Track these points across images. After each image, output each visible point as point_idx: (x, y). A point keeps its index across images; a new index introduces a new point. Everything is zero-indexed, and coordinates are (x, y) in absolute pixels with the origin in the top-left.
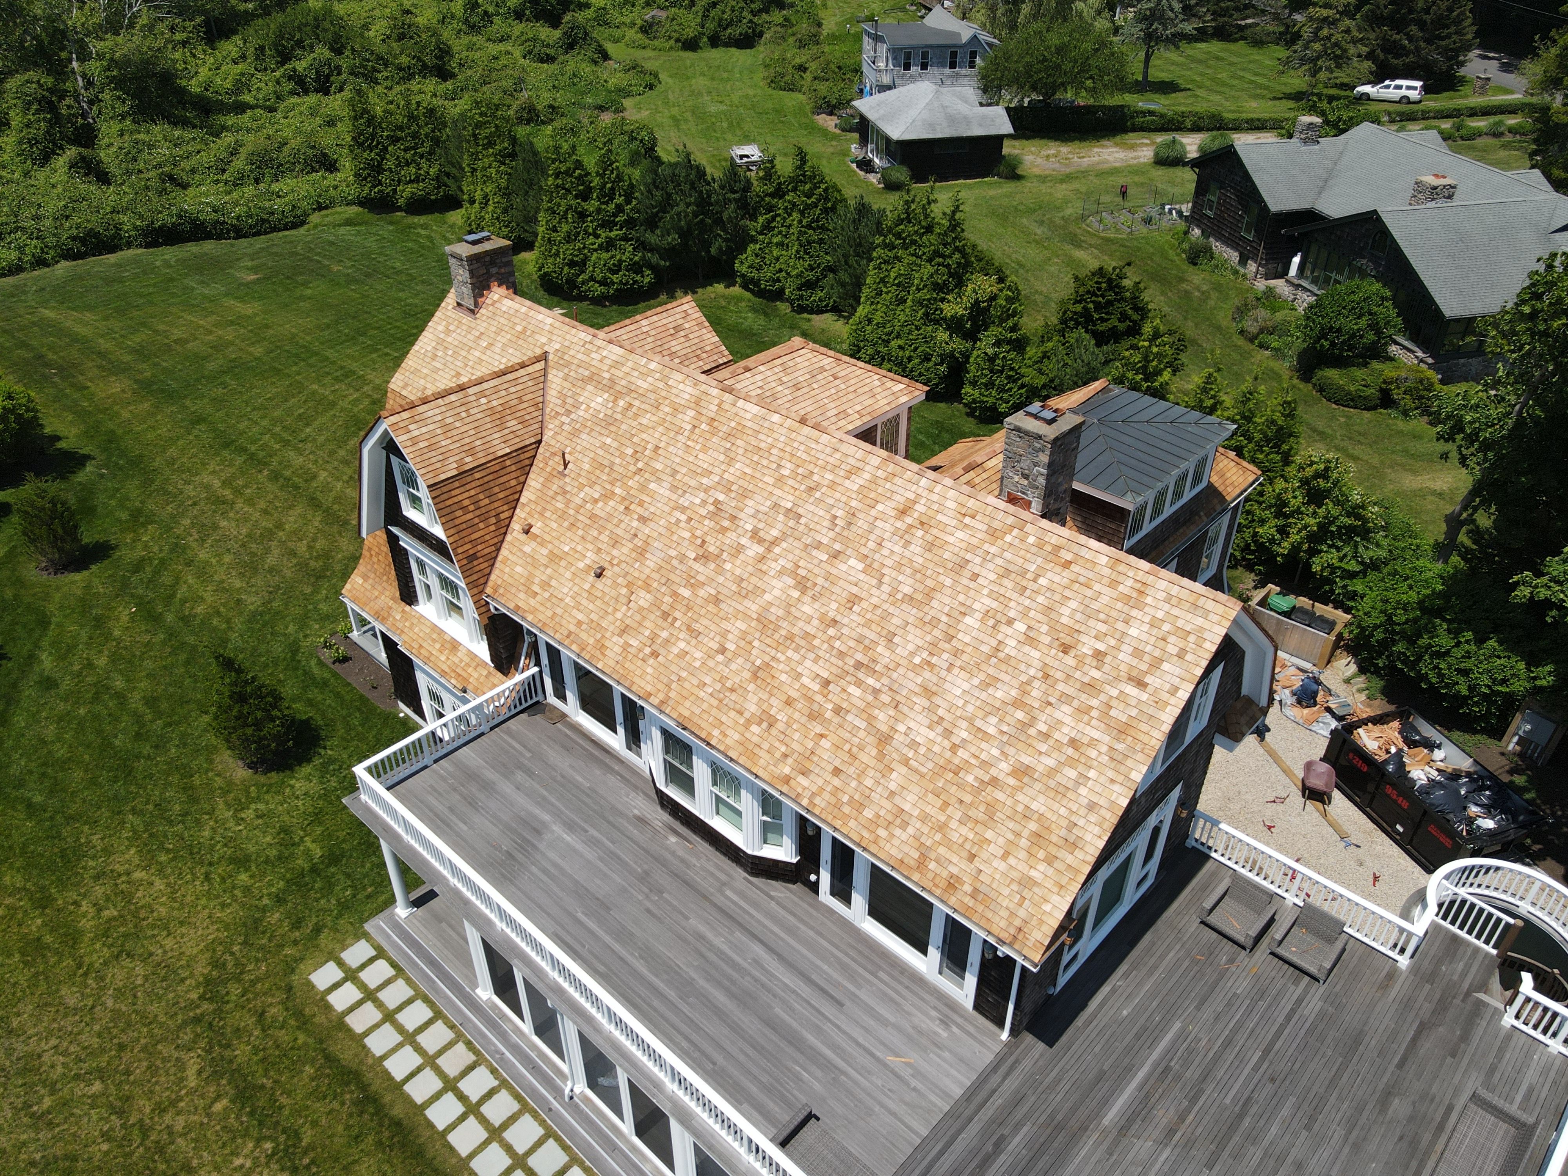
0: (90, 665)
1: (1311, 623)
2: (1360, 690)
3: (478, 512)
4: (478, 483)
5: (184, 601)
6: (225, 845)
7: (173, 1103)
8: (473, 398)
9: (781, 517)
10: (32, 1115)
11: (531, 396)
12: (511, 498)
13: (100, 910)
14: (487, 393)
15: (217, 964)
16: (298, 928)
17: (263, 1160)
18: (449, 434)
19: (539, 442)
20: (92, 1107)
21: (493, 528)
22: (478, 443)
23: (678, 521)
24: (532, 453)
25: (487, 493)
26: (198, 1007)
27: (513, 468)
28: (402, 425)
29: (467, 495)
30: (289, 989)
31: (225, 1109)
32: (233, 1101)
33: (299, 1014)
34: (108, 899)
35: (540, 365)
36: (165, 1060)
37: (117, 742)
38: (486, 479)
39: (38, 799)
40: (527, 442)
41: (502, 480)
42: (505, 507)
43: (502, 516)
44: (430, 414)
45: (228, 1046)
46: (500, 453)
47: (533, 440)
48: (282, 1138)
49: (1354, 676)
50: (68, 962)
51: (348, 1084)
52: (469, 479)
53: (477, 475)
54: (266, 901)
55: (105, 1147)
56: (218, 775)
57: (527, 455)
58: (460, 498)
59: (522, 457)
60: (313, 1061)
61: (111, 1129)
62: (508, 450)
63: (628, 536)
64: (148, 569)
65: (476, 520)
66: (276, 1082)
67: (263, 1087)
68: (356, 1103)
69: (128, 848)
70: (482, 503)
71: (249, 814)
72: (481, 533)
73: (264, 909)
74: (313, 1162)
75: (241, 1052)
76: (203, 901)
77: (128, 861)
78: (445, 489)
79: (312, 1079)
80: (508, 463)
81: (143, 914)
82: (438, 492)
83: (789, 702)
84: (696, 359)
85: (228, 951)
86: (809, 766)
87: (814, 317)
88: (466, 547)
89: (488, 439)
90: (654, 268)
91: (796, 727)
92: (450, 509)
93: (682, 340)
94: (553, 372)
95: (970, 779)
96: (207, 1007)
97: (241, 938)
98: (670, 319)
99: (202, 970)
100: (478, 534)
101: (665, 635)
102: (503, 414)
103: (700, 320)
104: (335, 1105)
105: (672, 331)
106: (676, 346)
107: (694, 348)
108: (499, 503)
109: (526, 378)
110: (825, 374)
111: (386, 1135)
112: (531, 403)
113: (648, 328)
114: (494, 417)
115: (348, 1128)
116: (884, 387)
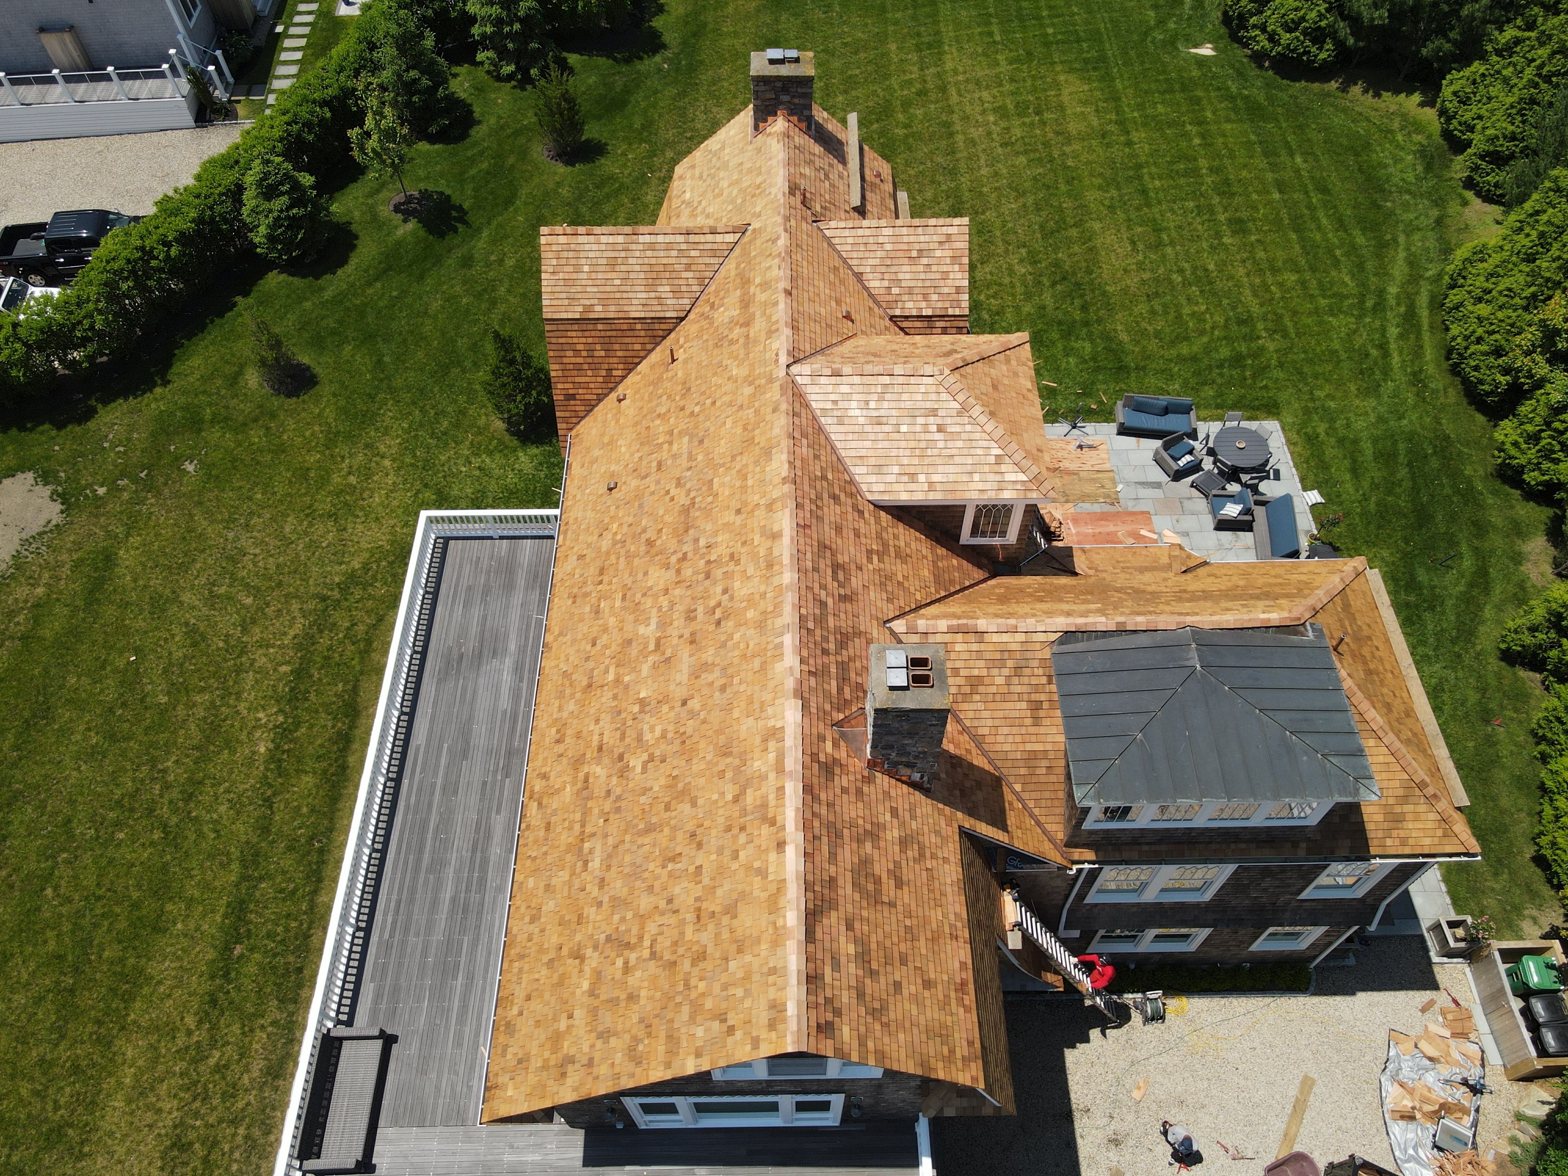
0: (501, 261)
1: (1545, 1025)
2: (1514, 1141)
3: (590, 360)
4: (598, 334)
7: (268, 646)
8: (641, 247)
9: (702, 563)
10: (211, 592)
11: (703, 267)
12: (630, 360)
13: (349, 473)
14: (658, 247)
15: (366, 567)
17: (271, 726)
18: (594, 276)
19: (682, 319)
20: (238, 613)
21: (601, 379)
22: (618, 295)
23: (668, 492)
24: (671, 326)
25: (606, 347)
26: (332, 590)
27: (643, 333)
28: (554, 248)
29: (584, 340)
30: (381, 619)
31: (285, 673)
32: (292, 672)
33: (369, 642)
34: (358, 469)
35: (731, 238)
36: (288, 611)
37: (459, 343)
38: (609, 333)
39: (387, 359)
40: (668, 315)
41: (626, 340)
42: (621, 366)
43: (615, 373)
44: (587, 247)
45: (321, 632)
46: (631, 315)
47: (674, 315)
48: (290, 721)
49: (1529, 1121)
50: (307, 499)
51: (347, 716)
52: (590, 327)
53: (600, 327)
55: (221, 644)
56: (486, 416)
57: (663, 326)
58: (575, 340)
59: (657, 326)
60: (347, 682)
61: (233, 635)
62: (642, 315)
63: (643, 472)
65: (586, 367)
66: (320, 679)
67: (311, 676)
68: (339, 733)
69: (397, 436)
70: (596, 354)
71: (476, 462)
72: (587, 379)
74: (288, 751)
75: (324, 641)
77: (390, 447)
78: (561, 327)
79: (336, 695)
80: (639, 327)
81: (365, 495)
82: (554, 327)
83: (578, 735)
84: (920, 297)
85: (378, 561)
86: (545, 802)
87: (1476, 203)
88: (567, 386)
89: (631, 295)
90: (1340, 44)
91: (565, 761)
92: (559, 347)
93: (921, 268)
94: (737, 251)
95: (578, 937)
96: (336, 594)
97: (392, 558)
98: (922, 239)
99: (356, 564)
100: (583, 379)
101: (588, 589)
102: (662, 275)
103: (958, 253)
104: (330, 724)
105: (914, 254)
106: (906, 273)
107: (928, 284)
108: (615, 360)
109: (708, 246)
110: (931, 420)
111: (332, 770)
112: (698, 275)
113: (886, 240)
114: (649, 275)
115: (322, 746)
116: (996, 468)
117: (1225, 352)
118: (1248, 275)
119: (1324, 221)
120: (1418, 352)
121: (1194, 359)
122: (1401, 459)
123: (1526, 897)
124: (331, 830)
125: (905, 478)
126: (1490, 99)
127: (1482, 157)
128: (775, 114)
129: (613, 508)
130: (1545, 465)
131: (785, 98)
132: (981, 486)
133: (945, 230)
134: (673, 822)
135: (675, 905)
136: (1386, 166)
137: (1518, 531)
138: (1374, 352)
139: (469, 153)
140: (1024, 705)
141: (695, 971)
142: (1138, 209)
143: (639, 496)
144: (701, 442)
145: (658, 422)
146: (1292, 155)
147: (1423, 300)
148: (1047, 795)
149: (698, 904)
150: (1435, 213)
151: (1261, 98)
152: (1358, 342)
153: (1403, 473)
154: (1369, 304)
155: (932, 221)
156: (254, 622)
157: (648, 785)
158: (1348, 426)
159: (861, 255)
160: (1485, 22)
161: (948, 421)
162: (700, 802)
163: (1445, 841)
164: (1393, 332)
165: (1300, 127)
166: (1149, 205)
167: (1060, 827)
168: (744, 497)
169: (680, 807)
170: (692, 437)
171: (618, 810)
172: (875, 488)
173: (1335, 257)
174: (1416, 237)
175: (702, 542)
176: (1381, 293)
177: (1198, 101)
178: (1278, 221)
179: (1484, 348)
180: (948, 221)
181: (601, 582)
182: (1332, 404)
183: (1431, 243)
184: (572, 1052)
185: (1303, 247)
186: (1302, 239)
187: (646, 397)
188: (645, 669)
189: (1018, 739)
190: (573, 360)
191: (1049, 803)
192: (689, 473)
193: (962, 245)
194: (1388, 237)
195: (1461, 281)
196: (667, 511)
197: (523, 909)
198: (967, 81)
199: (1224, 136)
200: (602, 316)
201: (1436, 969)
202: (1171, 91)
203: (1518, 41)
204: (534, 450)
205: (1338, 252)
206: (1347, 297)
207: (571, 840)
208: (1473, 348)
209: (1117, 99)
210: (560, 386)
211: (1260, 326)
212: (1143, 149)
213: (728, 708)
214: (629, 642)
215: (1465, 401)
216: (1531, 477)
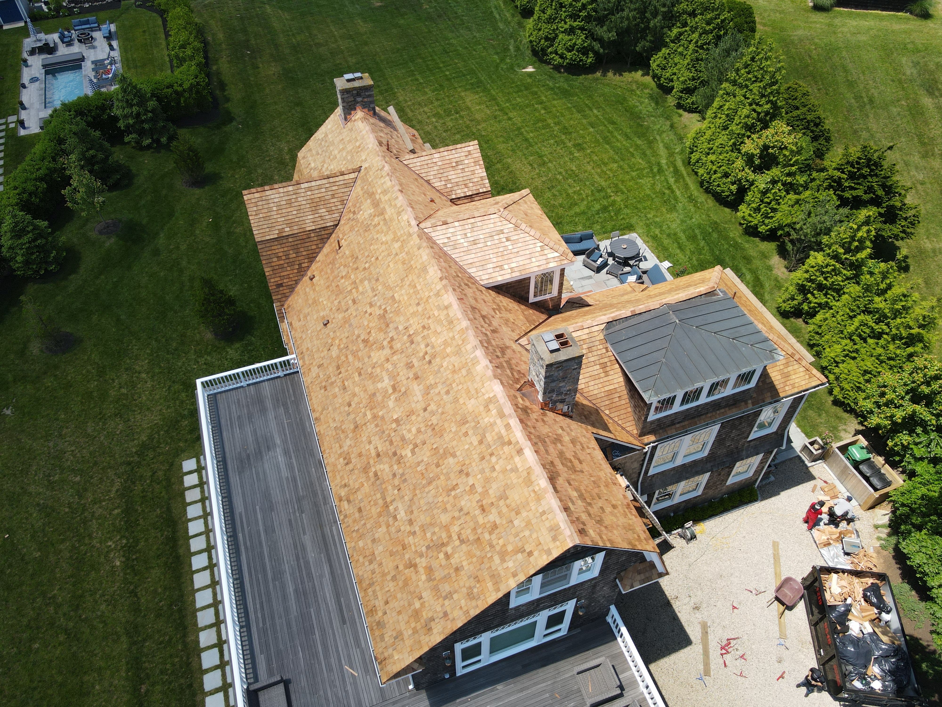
0: (178, 248)
1: (871, 476)
2: (879, 538)
3: (287, 261)
5: (234, 222)
6: (184, 374)
7: (101, 502)
9: (405, 337)
10: (49, 481)
11: (341, 195)
12: (311, 256)
13: (121, 387)
14: (313, 188)
15: (151, 438)
16: (191, 433)
17: (119, 547)
18: (280, 212)
19: (337, 225)
20: (72, 488)
21: (296, 271)
22: (297, 220)
23: (366, 312)
24: (331, 231)
25: (296, 251)
26: (133, 457)
27: (315, 238)
28: (253, 201)
29: (282, 250)
30: (172, 465)
31: (118, 514)
32: (122, 512)
33: (168, 480)
34: (126, 384)
35: (353, 176)
36: (108, 478)
37: (167, 298)
38: (296, 243)
39: (123, 317)
40: (328, 225)
41: (307, 244)
42: (306, 261)
43: (303, 265)
44: (272, 197)
45: (134, 483)
46: (308, 229)
47: (332, 224)
48: (131, 541)
49: (882, 526)
50: (97, 410)
51: (169, 527)
52: (285, 241)
53: (290, 240)
54: (186, 412)
55: (67, 510)
56: (199, 333)
57: (327, 232)
58: (277, 251)
59: (323, 233)
60: (162, 507)
61: (73, 502)
62: (314, 228)
63: (344, 308)
64: (229, 197)
65: (286, 265)
66: (143, 511)
67: (137, 510)
68: (167, 538)
69: (145, 359)
70: (291, 256)
71: (202, 361)
72: (288, 273)
73: (183, 417)
74: (136, 559)
75: (138, 488)
76: (162, 401)
77: (142, 366)
78: (268, 245)
79: (157, 517)
80: (312, 235)
81: (136, 397)
82: (263, 246)
83: (360, 455)
84: (463, 186)
85: (158, 433)
86: (351, 498)
87: (685, 114)
88: (276, 279)
89: (304, 218)
90: (596, 53)
91: (356, 472)
92: (268, 257)
93: (460, 171)
94: (359, 182)
95: (407, 556)
96: (136, 458)
97: (166, 428)
98: (456, 156)
99: (144, 438)
100: (285, 273)
101: (333, 379)
102: (319, 203)
103: (477, 159)
104: (159, 535)
105: (454, 164)
106: (452, 175)
107: (465, 178)
108: (302, 258)
109: (342, 183)
110: (502, 236)
111: (170, 561)
112: (339, 199)
113: (437, 160)
114: (312, 205)
115: (158, 549)
116: (542, 253)
117: (597, 207)
118: (593, 168)
119: (619, 137)
120: (686, 187)
121: (584, 213)
122: (699, 237)
123: (837, 421)
124: (182, 596)
125: (498, 269)
126: (676, 64)
127: (682, 92)
128: (355, 109)
129: (331, 334)
130: (767, 221)
131: (359, 99)
132: (537, 264)
133: (466, 149)
134: (444, 471)
135: (465, 510)
136: (637, 107)
137: (764, 256)
138: (667, 192)
139: (137, 193)
140: (598, 367)
141: (494, 536)
142: (527, 148)
143: (346, 321)
144: (377, 280)
145: (343, 281)
146: (591, 110)
147: (679, 164)
148: (623, 412)
149: (480, 504)
150: (668, 123)
151: (566, 86)
152: (658, 188)
153: (702, 243)
154: (655, 170)
155: (459, 146)
156: (86, 490)
157: (420, 459)
158: (669, 228)
159: (426, 170)
160: (662, 28)
161: (511, 234)
162: (458, 453)
163: (811, 380)
164: (672, 180)
165: (590, 96)
166: (531, 146)
167: (634, 427)
168: (418, 296)
169: (446, 462)
170: (370, 280)
171: (405, 480)
172: (483, 278)
173: (630, 152)
174: (664, 135)
175: (401, 328)
176: (659, 164)
177: (536, 93)
178: (597, 141)
179: (719, 175)
180: (467, 144)
181: (340, 373)
182: (658, 219)
183: (672, 137)
184: (430, 615)
185: (614, 151)
186: (612, 147)
187: (329, 271)
188: (391, 404)
189: (600, 385)
190: (278, 263)
191: (625, 416)
192: (376, 298)
193: (477, 154)
194: (651, 138)
195: (695, 149)
196: (369, 321)
197: (361, 559)
198: (413, 104)
199: (555, 107)
200: (291, 233)
201: (811, 469)
202: (521, 91)
203: (681, 34)
204: (237, 345)
205: (631, 150)
206: (644, 169)
207: (378, 510)
208: (714, 177)
209: (495, 99)
210: (272, 280)
211: (609, 191)
212: (518, 120)
213: (456, 400)
214: (374, 394)
215: (717, 204)
216: (762, 229)
